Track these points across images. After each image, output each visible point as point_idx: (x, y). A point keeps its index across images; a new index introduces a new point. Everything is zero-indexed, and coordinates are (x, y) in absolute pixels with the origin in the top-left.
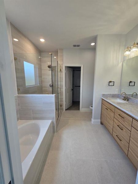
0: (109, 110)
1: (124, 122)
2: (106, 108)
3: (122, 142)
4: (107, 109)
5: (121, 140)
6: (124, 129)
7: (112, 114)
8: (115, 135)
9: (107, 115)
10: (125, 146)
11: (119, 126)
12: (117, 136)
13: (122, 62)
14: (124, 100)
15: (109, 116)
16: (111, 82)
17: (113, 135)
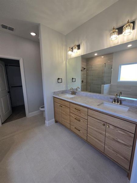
1: (81, 114)
2: (60, 106)
3: (80, 131)
4: (62, 107)
6: (80, 120)
7: (68, 110)
8: (73, 128)
9: (62, 112)
10: (84, 133)
11: (76, 118)
12: (75, 128)
13: (65, 61)
14: (72, 94)
15: (64, 113)
16: (59, 79)
17: (71, 129)
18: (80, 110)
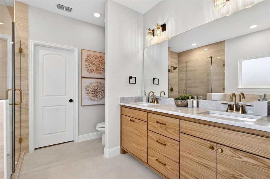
0: (136, 121)
1: (167, 131)
2: (131, 120)
3: (167, 166)
4: (133, 121)
5: (165, 165)
6: (167, 143)
7: (144, 126)
8: (152, 161)
9: (134, 131)
10: (173, 170)
11: (159, 141)
12: (157, 160)
14: (152, 102)
15: (138, 132)
16: (131, 77)
17: (150, 163)
18: (165, 124)
